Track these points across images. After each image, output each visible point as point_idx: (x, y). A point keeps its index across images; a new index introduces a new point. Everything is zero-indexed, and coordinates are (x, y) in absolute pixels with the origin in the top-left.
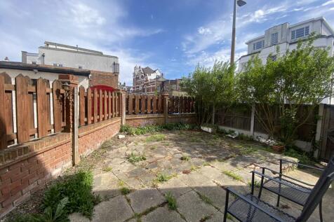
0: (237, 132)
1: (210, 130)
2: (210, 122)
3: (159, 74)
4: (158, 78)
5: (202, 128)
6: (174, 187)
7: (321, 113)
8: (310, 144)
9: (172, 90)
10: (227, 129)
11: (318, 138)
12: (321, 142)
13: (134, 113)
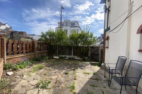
0: (68, 57)
1: (58, 57)
2: (56, 54)
3: (9, 27)
4: (7, 29)
5: (54, 57)
6: (80, 88)
7: (89, 49)
8: (87, 57)
9: (20, 37)
10: (64, 56)
11: (89, 55)
12: (90, 56)
13: (13, 54)
